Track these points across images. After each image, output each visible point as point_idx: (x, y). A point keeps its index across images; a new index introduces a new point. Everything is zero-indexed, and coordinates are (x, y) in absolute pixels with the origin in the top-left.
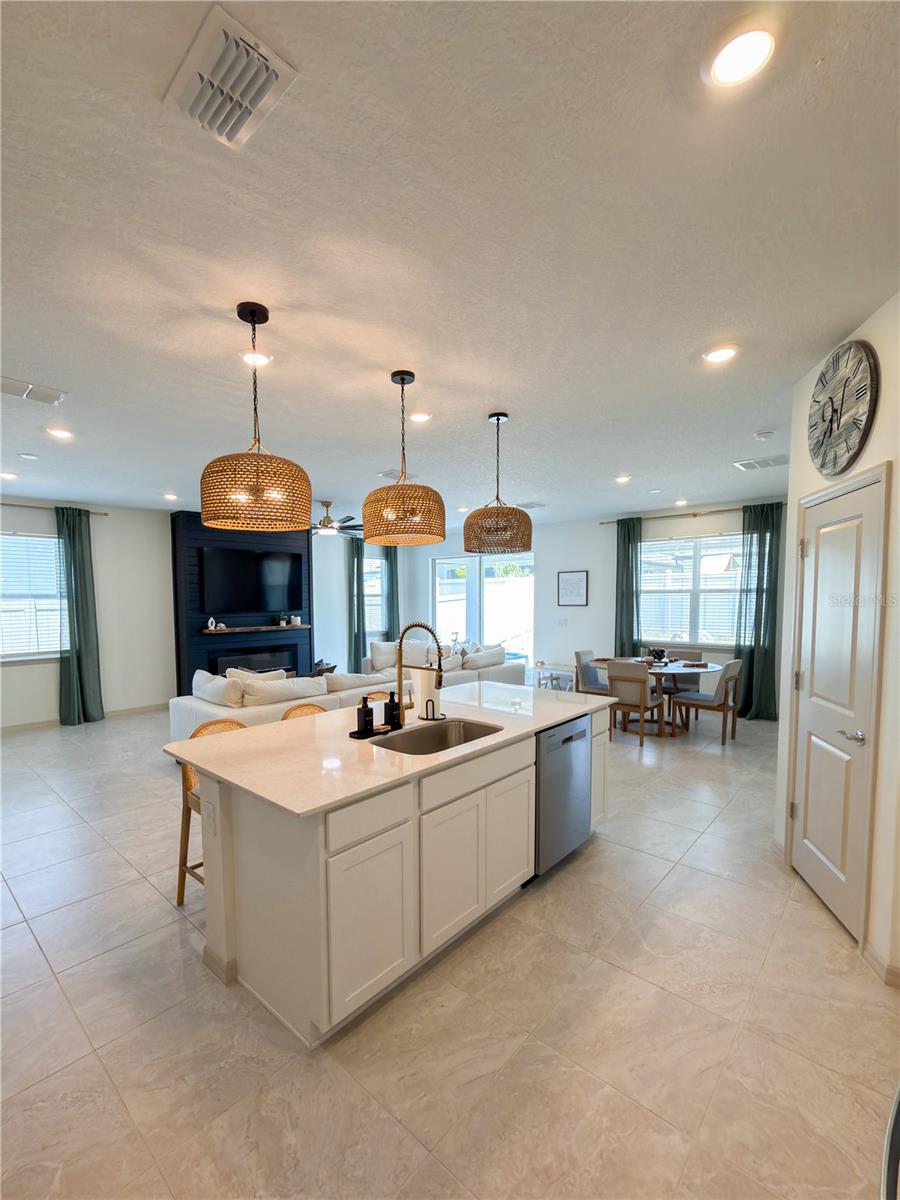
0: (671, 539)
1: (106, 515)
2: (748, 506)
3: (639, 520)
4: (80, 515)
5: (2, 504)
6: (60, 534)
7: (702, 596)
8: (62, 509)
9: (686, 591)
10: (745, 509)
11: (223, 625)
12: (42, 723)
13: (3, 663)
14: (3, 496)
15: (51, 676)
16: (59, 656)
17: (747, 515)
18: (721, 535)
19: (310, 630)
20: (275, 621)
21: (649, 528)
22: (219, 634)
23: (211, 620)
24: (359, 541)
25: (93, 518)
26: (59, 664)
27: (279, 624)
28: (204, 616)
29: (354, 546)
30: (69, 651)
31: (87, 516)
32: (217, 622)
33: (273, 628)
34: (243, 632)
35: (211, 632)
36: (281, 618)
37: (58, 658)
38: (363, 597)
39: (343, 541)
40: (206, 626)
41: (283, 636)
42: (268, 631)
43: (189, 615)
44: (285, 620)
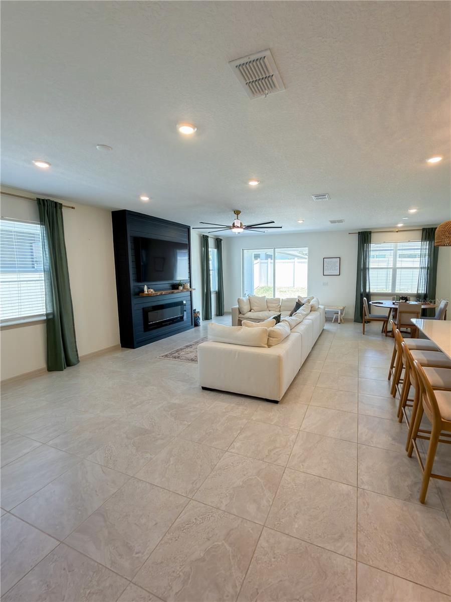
0: (384, 242)
1: (73, 208)
2: (425, 228)
3: (370, 233)
4: (56, 207)
5: (2, 193)
6: (42, 221)
7: (398, 270)
8: (43, 200)
9: (390, 268)
10: (423, 230)
11: (152, 290)
12: (35, 372)
13: (2, 327)
14: (3, 186)
16: (45, 318)
17: (425, 232)
18: (409, 241)
19: (191, 291)
20: (175, 287)
21: (374, 237)
22: (149, 296)
23: (146, 287)
24: (207, 237)
25: (64, 210)
26: (45, 324)
27: (178, 289)
28: (140, 284)
29: (204, 240)
30: (53, 314)
31: (61, 208)
32: (148, 288)
33: (176, 291)
34: (161, 295)
35: (145, 295)
36: (180, 285)
37: (45, 320)
38: (209, 270)
39: (198, 237)
40: (143, 291)
41: (178, 296)
42: (173, 293)
43: (133, 284)
44: (181, 285)
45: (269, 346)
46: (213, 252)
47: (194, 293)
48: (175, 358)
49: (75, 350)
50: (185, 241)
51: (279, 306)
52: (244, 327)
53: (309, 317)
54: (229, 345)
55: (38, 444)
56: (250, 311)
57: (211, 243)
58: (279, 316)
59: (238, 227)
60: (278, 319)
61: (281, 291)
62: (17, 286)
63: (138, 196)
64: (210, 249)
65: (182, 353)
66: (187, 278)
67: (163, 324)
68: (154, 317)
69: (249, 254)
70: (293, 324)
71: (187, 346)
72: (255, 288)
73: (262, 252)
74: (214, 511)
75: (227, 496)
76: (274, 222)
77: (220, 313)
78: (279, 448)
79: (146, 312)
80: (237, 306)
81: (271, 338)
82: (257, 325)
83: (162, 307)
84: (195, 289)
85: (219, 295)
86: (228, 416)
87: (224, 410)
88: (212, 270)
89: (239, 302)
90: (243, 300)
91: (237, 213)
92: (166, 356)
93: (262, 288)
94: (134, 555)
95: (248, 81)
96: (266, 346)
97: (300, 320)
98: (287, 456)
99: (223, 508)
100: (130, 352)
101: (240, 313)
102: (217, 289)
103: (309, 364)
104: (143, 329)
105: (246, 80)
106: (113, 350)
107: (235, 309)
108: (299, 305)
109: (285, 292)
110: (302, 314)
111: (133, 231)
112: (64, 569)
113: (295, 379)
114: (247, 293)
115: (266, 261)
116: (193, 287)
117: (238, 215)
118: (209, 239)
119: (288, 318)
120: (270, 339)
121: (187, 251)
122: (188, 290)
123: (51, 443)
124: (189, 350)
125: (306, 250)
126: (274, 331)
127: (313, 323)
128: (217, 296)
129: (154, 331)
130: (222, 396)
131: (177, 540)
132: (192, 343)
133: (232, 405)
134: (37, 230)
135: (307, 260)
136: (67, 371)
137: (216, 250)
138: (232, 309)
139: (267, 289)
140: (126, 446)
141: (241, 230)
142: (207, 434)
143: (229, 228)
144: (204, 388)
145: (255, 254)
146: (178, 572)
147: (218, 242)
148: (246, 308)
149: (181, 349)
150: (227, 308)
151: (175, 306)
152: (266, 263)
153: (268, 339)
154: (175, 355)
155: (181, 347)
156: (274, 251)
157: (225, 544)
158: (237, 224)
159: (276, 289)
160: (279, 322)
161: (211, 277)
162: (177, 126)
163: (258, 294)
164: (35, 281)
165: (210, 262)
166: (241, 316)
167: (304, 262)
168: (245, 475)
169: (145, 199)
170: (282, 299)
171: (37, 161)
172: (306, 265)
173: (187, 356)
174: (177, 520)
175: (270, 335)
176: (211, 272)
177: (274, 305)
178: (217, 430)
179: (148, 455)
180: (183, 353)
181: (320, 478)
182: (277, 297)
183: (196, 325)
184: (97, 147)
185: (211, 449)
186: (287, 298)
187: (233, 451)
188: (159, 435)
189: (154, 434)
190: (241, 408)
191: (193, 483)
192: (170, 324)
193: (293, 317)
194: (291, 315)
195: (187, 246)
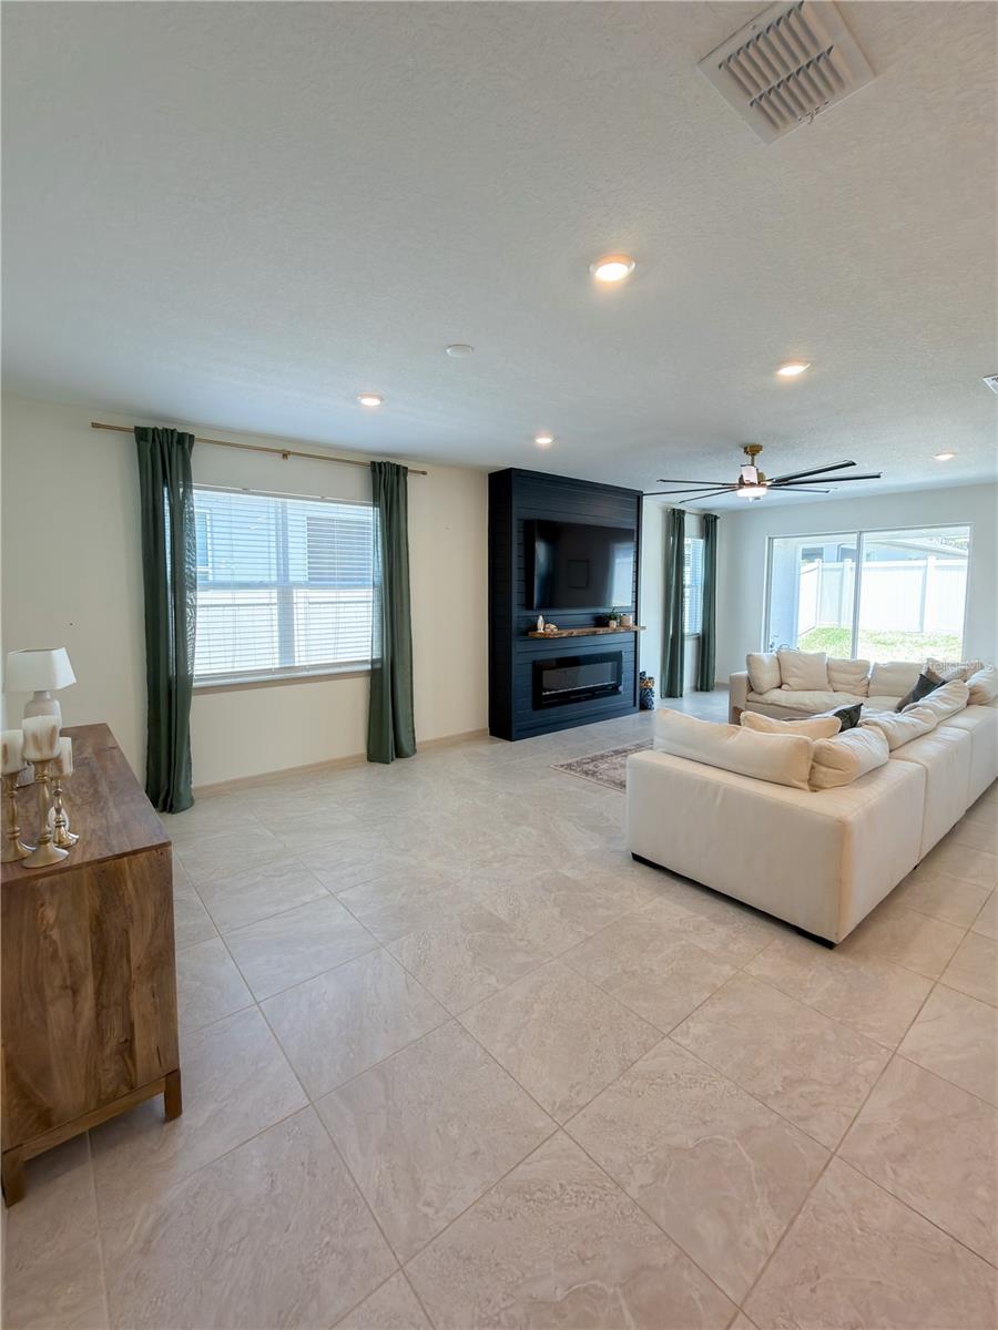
1: (424, 473)
4: (398, 474)
6: (376, 501)
8: (380, 464)
11: (553, 626)
12: (344, 760)
15: (357, 693)
16: (369, 667)
19: (636, 632)
20: (602, 621)
22: (545, 638)
23: (541, 618)
24: (682, 512)
25: (410, 478)
26: (369, 679)
27: (607, 625)
28: (530, 613)
29: (675, 520)
30: (381, 660)
31: (405, 475)
32: (546, 622)
33: (601, 630)
34: (570, 637)
35: (537, 635)
36: (612, 617)
37: (368, 671)
38: (683, 587)
39: (660, 511)
40: (535, 628)
41: (609, 641)
42: (594, 634)
43: (517, 613)
44: (615, 619)
45: (815, 787)
46: (694, 546)
47: (642, 635)
48: (586, 773)
49: (410, 729)
50: (630, 524)
51: (865, 682)
52: (745, 728)
53: (960, 720)
54: (702, 767)
55: (323, 892)
56: (780, 687)
57: (691, 525)
58: (857, 709)
59: (752, 484)
60: (850, 718)
61: (879, 642)
62: (334, 610)
63: (532, 438)
64: (687, 541)
65: (603, 766)
66: (628, 602)
67: (573, 697)
68: (555, 682)
69: (786, 549)
70: (901, 735)
71: (617, 752)
72: (799, 633)
73: (829, 543)
74: (608, 1185)
75: (647, 1161)
76: (854, 464)
77: (704, 683)
78: (820, 1083)
79: (538, 669)
80: (745, 673)
81: (824, 769)
82: (786, 726)
83: (575, 662)
84: (644, 628)
85: (705, 642)
86: (683, 942)
87: (678, 925)
88: (689, 587)
89: (749, 664)
90: (760, 660)
91: (752, 450)
92: (569, 766)
93: (823, 631)
94: (419, 1205)
95: (756, 96)
96: (807, 787)
97: (927, 726)
98: (843, 1120)
99: (633, 1191)
100: (503, 746)
101: (752, 690)
102: (699, 630)
103: (952, 854)
104: (530, 704)
105: (750, 94)
106: (473, 737)
107: (739, 678)
108: (927, 683)
109: (892, 644)
110: (934, 709)
111: (522, 509)
112: (303, 1164)
113: (897, 891)
114: (777, 641)
115: (839, 565)
116: (642, 622)
117: (753, 455)
118: (687, 518)
119: (886, 717)
120: (818, 770)
121: (631, 546)
122: (628, 629)
123: (342, 895)
124: (618, 760)
125: (963, 534)
126: (830, 749)
127: (972, 739)
128: (698, 646)
129: (553, 711)
130: (678, 886)
131: (510, 1219)
132: (626, 746)
133: (703, 918)
134: (368, 515)
135: (965, 562)
136: (397, 765)
137: (701, 542)
138: (731, 678)
139: (832, 635)
140: (457, 944)
141: (760, 491)
142: (624, 972)
143: (731, 488)
144: (637, 858)
145: (804, 550)
146: (497, 1310)
147: (709, 524)
148: (767, 677)
149: (603, 757)
150: (720, 674)
151: (598, 662)
152: (838, 570)
153: (813, 767)
154: (587, 768)
155: (602, 752)
156: (859, 539)
157: (623, 1302)
158: (750, 475)
159: (860, 634)
160: (854, 725)
161: (687, 602)
162: (591, 268)
163: (806, 645)
164: (332, 603)
165: (687, 569)
166: (752, 696)
167: (958, 568)
168: (705, 1123)
169: (544, 441)
170: (876, 664)
171: (363, 396)
172: (963, 576)
173: (611, 773)
174: (521, 1167)
175: (819, 759)
176: (687, 592)
177: (851, 678)
178: (652, 971)
179: (492, 980)
180: (605, 766)
181: (957, 1245)
182: (860, 657)
183: (645, 705)
184: (448, 351)
185: (627, 1015)
186: (892, 663)
187: (685, 1042)
188: (521, 940)
189: (512, 936)
190: (722, 932)
191: (572, 1087)
192: (587, 699)
193: (903, 717)
194: (899, 709)
195: (633, 535)
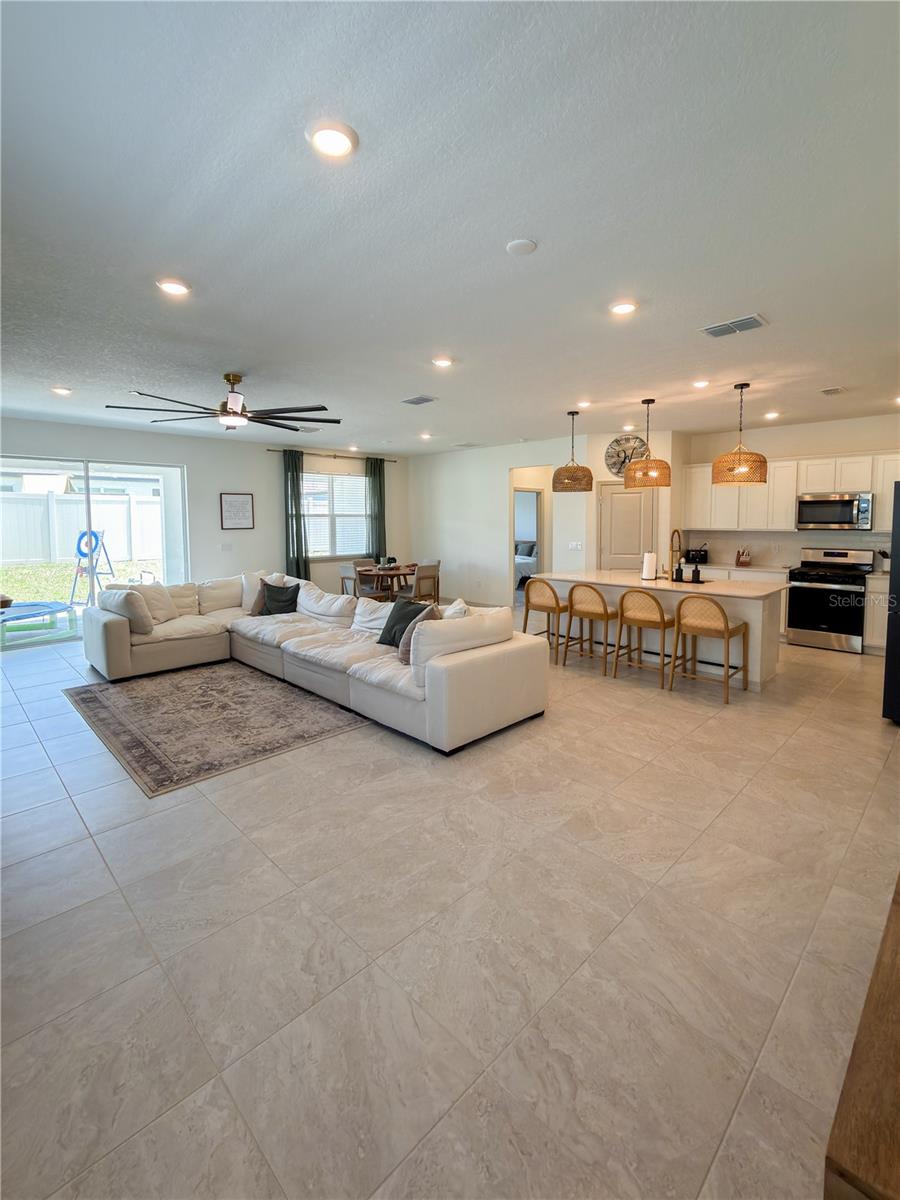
0: (318, 473)
3: (302, 454)
7: (338, 520)
10: (368, 459)
17: (369, 463)
18: (349, 474)
21: (307, 461)
59: (235, 413)
91: (232, 379)
117: (233, 384)
158: (234, 406)
